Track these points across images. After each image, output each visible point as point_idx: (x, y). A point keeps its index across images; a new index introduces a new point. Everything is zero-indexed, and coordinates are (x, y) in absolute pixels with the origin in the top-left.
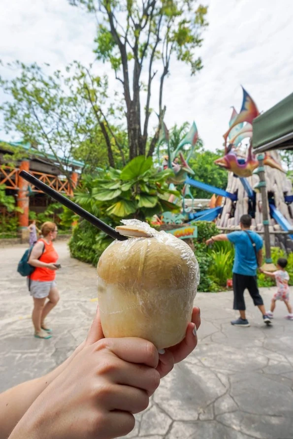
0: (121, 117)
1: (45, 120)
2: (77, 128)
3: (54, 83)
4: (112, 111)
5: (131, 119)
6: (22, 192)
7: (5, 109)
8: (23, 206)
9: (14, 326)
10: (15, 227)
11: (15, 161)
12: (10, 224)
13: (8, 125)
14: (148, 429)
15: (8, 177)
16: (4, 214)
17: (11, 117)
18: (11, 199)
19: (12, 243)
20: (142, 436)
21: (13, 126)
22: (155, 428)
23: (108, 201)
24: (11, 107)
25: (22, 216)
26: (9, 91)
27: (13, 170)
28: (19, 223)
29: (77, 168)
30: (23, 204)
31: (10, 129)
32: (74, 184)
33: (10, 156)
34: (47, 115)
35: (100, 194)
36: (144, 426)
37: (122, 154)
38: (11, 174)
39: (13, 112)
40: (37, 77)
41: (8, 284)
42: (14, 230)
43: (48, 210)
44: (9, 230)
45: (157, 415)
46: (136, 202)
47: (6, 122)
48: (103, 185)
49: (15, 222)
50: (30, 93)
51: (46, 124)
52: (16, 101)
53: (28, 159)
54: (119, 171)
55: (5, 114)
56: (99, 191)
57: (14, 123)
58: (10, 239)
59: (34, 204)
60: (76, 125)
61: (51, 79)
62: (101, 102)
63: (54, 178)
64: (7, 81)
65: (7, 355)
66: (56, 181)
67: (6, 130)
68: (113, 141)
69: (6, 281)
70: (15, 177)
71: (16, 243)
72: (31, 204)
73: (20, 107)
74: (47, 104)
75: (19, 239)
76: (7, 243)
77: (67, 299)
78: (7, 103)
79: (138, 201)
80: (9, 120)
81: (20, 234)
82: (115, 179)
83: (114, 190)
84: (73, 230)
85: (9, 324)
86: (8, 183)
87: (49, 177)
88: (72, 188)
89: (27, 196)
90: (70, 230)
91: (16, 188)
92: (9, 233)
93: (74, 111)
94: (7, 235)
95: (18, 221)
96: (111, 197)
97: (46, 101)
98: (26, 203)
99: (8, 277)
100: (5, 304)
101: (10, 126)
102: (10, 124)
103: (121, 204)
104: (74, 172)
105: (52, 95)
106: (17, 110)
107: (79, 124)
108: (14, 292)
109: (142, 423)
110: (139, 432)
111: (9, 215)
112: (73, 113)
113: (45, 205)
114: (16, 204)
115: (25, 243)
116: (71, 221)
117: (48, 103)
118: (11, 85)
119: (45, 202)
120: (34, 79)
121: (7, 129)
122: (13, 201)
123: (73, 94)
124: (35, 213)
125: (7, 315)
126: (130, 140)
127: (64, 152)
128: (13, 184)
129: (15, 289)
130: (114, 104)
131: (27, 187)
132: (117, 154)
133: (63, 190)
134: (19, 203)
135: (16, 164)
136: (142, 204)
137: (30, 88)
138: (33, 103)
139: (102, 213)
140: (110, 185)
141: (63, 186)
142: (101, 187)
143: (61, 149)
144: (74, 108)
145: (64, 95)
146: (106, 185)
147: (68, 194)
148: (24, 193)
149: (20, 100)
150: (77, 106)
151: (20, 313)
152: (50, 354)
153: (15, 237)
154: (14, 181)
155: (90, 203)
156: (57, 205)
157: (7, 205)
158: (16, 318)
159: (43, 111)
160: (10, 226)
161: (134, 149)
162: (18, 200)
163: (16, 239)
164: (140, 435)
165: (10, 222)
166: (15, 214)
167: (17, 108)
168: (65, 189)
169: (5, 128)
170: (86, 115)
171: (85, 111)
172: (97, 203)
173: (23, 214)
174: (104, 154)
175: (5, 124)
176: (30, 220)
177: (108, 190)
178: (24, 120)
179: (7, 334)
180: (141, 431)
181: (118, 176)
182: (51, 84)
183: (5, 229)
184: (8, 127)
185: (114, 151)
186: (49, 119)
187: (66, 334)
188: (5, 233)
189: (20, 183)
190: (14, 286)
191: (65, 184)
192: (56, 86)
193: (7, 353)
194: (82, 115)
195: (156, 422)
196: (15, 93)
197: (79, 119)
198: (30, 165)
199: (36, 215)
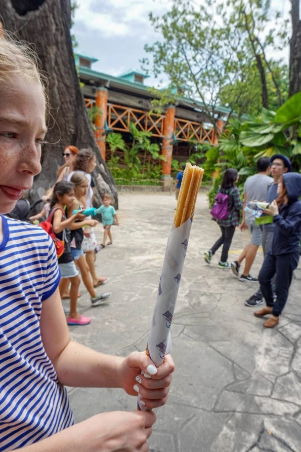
0: (281, 46)
1: (194, 58)
2: (227, 65)
3: (206, 13)
4: (270, 40)
5: (296, 46)
6: (166, 140)
7: (155, 50)
8: (167, 154)
9: (152, 263)
10: (158, 175)
11: (162, 106)
12: (154, 172)
13: (157, 67)
14: (282, 394)
15: (155, 124)
16: (149, 162)
17: (161, 58)
18: (156, 147)
19: (155, 191)
20: (275, 399)
21: (162, 69)
22: (291, 395)
23: (256, 148)
24: (160, 47)
25: (165, 165)
26: (160, 30)
27: (159, 117)
28: (162, 171)
29: (224, 114)
30: (167, 152)
31: (159, 72)
32: (220, 131)
33: (157, 101)
34: (196, 52)
35: (249, 139)
36: (278, 389)
37: (279, 93)
38: (157, 122)
39: (162, 54)
40: (189, 9)
41: (150, 226)
42: (157, 178)
43: (190, 160)
44: (152, 177)
45: (294, 382)
46: (291, 148)
47: (156, 65)
48: (252, 129)
49: (158, 170)
50: (180, 29)
51: (195, 63)
52: (166, 40)
53: (174, 104)
54: (274, 113)
55: (154, 56)
56: (248, 136)
57: (163, 65)
58: (153, 186)
59: (177, 153)
60: (226, 63)
61: (202, 8)
62: (259, 29)
63: (198, 126)
64: (158, 18)
65: (145, 287)
66: (200, 129)
67: (155, 74)
68: (269, 77)
69: (148, 223)
70: (161, 126)
71: (158, 191)
72: (174, 153)
73: (169, 46)
74: (196, 41)
75: (161, 187)
76: (150, 189)
77: (203, 247)
78: (156, 44)
79: (293, 146)
80: (159, 63)
81: (162, 182)
82: (268, 122)
83: (265, 134)
84: (214, 180)
85: (149, 260)
86: (154, 131)
87: (193, 125)
88: (218, 134)
89: (171, 144)
90: (210, 182)
91: (161, 135)
92: (153, 180)
93: (225, 45)
94: (151, 182)
95: (161, 169)
96: (261, 142)
97: (196, 36)
98: (169, 152)
99: (149, 219)
100: (146, 243)
101: (159, 69)
102: (159, 66)
103: (273, 151)
104: (219, 119)
105: (203, 28)
106: (166, 50)
107: (230, 61)
108: (154, 233)
109: (276, 386)
110: (272, 393)
111: (154, 163)
112: (225, 48)
113: (188, 155)
114: (160, 153)
115: (166, 191)
116: (213, 171)
117: (198, 38)
118: (161, 22)
119: (188, 151)
120: (184, 12)
121: (156, 72)
122: (158, 149)
123: (226, 24)
124: (177, 162)
125: (147, 252)
126: (292, 73)
127: (212, 94)
128: (159, 132)
129: (156, 231)
130: (274, 30)
131: (172, 134)
132: (272, 94)
133: (206, 139)
134: (163, 151)
135: (162, 111)
136: (297, 150)
137: (180, 23)
138: (183, 41)
139: (249, 161)
140: (261, 128)
141: (207, 135)
142: (250, 131)
143: (209, 90)
144: (226, 42)
145: (216, 27)
146: (256, 129)
147: (212, 144)
148: (169, 141)
149: (171, 38)
150: (230, 39)
151: (159, 253)
152: (184, 294)
153: (157, 184)
154: (159, 129)
155: (235, 151)
156: (199, 155)
157: (152, 152)
158: (155, 256)
159: (192, 48)
160: (154, 174)
161: (296, 85)
162: (163, 148)
163: (159, 187)
164: (273, 397)
165: (154, 169)
166: (159, 162)
167: (166, 48)
168: (209, 138)
169: (154, 71)
170: (239, 49)
171: (239, 43)
172: (244, 149)
173: (167, 162)
174: (256, 94)
175: (154, 66)
176: (173, 169)
177: (258, 134)
178: (173, 61)
179: (146, 269)
180: (274, 392)
181: (271, 118)
182: (203, 15)
183: (150, 176)
184: (157, 70)
185: (269, 89)
186: (198, 57)
187: (201, 279)
188: (149, 180)
189: (165, 131)
190: (155, 228)
191: (209, 133)
192: (208, 18)
193: (145, 285)
194: (234, 49)
195: (293, 390)
196: (165, 30)
197: (231, 55)
198: (176, 112)
199: (179, 164)
